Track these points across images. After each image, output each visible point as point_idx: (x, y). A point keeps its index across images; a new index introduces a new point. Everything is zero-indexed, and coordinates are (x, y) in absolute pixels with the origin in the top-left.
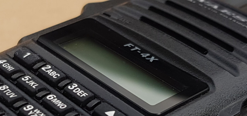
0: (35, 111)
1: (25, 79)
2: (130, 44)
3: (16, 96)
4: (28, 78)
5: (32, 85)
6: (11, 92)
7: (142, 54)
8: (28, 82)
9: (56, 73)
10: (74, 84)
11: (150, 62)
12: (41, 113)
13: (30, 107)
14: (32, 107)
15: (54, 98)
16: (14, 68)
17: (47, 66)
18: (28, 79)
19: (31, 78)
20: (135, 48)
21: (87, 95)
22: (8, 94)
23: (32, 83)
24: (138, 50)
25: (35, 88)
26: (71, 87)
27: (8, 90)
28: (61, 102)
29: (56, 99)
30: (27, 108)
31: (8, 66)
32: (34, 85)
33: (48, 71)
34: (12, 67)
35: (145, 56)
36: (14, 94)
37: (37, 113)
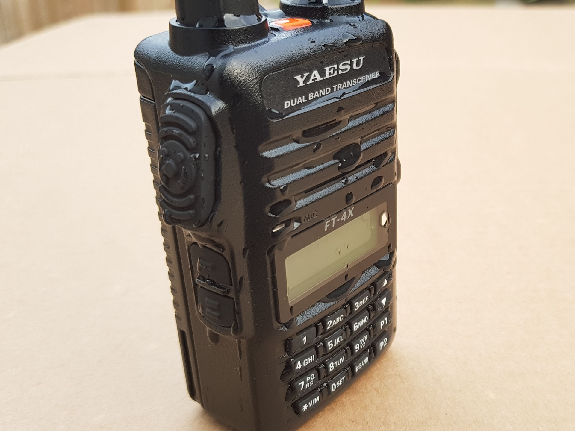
0: (362, 343)
1: (330, 346)
2: (327, 223)
3: (344, 357)
4: (330, 343)
5: (339, 342)
6: (338, 361)
7: (342, 219)
8: (335, 344)
9: (339, 317)
10: (356, 305)
11: (353, 217)
12: (364, 338)
13: (357, 346)
14: (358, 344)
15: (358, 325)
16: (314, 356)
17: (328, 323)
18: (332, 344)
19: (331, 341)
20: (333, 221)
21: (367, 297)
22: (339, 363)
23: (337, 341)
24: (336, 220)
25: (343, 340)
26: (357, 308)
27: (336, 363)
28: (363, 320)
29: (359, 323)
30: (357, 349)
31: (308, 361)
32: (340, 340)
33: (333, 324)
34: (312, 357)
35: (345, 217)
36: (342, 358)
37: (363, 341)
